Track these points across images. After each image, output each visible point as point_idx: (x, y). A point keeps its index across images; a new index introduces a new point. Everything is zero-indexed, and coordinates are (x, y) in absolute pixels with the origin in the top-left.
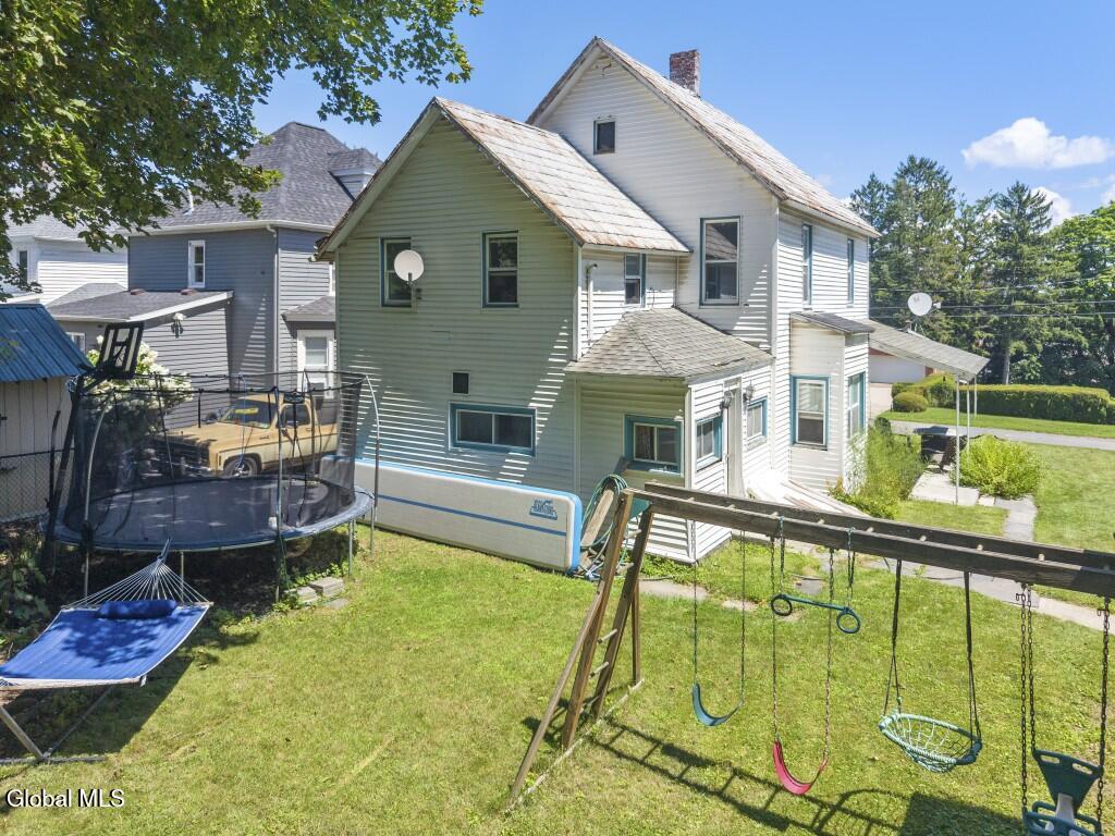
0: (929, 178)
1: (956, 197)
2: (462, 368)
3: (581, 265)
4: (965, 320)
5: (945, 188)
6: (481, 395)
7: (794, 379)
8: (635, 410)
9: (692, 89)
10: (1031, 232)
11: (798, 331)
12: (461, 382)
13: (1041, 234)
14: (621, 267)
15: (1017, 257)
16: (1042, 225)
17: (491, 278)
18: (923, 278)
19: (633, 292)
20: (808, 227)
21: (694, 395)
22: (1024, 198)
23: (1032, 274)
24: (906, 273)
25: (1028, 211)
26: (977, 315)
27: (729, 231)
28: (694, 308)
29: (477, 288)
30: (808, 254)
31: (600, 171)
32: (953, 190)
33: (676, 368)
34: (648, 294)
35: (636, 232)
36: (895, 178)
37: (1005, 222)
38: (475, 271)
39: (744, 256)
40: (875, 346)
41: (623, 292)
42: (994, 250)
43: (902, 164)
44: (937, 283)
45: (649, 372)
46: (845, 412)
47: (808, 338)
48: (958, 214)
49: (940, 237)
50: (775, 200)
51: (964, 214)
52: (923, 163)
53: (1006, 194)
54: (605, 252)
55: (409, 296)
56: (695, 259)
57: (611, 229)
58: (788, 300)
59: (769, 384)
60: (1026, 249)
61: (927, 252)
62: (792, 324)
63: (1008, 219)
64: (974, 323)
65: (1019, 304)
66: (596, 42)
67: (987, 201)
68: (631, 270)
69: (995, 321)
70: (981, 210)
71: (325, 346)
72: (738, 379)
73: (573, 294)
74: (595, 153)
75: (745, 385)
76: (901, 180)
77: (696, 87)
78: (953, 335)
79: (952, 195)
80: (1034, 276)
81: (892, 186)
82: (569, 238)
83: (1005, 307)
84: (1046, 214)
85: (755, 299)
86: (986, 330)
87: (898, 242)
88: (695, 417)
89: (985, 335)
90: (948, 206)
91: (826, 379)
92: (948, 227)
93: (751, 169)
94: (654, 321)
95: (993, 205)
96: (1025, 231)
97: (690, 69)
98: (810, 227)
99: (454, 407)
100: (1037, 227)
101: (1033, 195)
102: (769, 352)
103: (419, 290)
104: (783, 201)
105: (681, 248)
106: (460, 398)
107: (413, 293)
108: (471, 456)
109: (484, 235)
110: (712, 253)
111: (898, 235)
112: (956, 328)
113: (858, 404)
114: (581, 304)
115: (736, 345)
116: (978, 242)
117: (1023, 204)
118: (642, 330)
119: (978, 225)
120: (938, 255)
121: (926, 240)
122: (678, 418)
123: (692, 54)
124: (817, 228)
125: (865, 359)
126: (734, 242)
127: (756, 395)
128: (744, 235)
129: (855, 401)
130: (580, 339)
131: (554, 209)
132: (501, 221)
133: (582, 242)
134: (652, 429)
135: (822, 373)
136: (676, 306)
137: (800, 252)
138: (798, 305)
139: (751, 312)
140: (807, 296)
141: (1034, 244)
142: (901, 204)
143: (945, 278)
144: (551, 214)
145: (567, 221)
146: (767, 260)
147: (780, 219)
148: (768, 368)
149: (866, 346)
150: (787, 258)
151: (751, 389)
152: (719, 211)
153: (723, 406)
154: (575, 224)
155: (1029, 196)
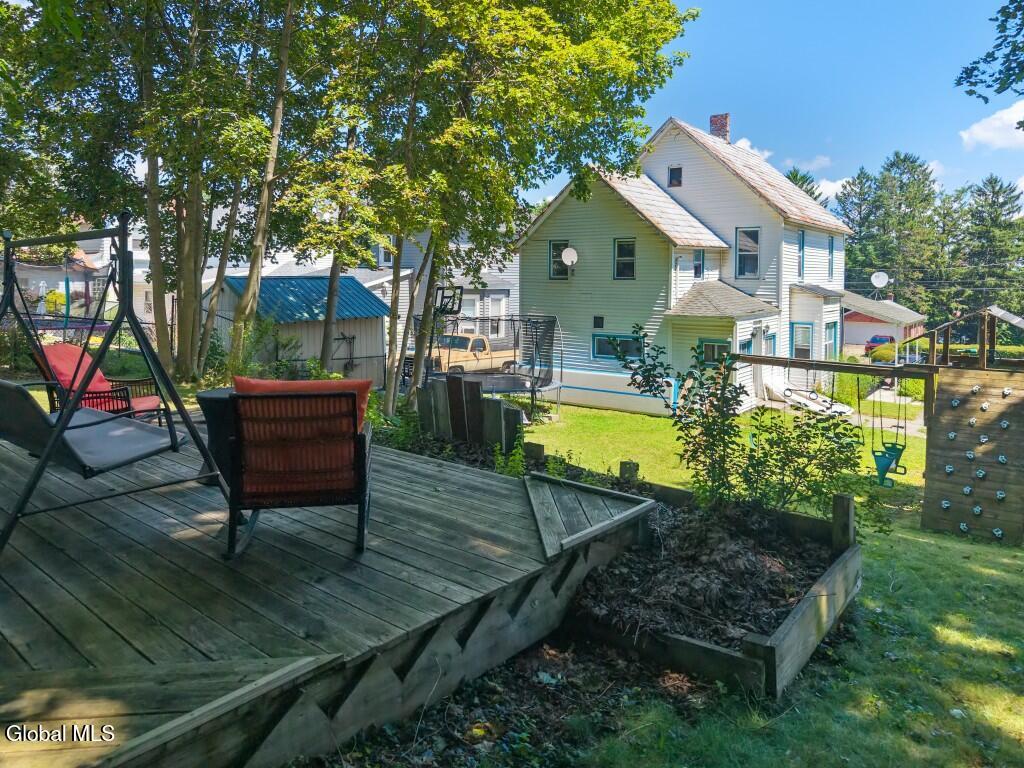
0: (912, 171)
1: (936, 188)
2: (599, 313)
3: (674, 256)
4: (943, 294)
5: (926, 179)
6: (609, 329)
7: (792, 325)
8: (704, 336)
9: (725, 139)
10: (1003, 218)
11: (795, 295)
12: (599, 322)
13: (1013, 219)
14: (692, 257)
15: (991, 240)
16: (1014, 212)
17: (618, 264)
18: (904, 258)
19: (698, 271)
20: (803, 233)
21: (738, 327)
22: (997, 188)
23: (1004, 254)
24: (889, 253)
25: (1001, 200)
26: (953, 289)
27: (754, 235)
28: (732, 281)
29: (610, 269)
30: (801, 248)
31: (672, 197)
32: (934, 181)
33: (728, 313)
34: (706, 272)
35: (700, 236)
36: (882, 170)
37: (980, 208)
38: (609, 259)
39: (763, 250)
40: (845, 306)
41: (693, 271)
42: (970, 233)
43: (888, 159)
44: (916, 261)
45: (713, 314)
46: (824, 344)
47: (801, 299)
48: (938, 203)
49: (921, 222)
50: (782, 218)
51: (943, 201)
52: (906, 158)
53: (981, 185)
54: (687, 249)
55: (566, 274)
56: (733, 250)
57: (687, 236)
58: (789, 277)
59: (778, 325)
60: (997, 232)
61: (909, 234)
62: (791, 291)
63: (982, 206)
64: (950, 297)
65: (991, 281)
66: (671, 120)
67: (963, 191)
68: (697, 258)
69: (970, 296)
70: (958, 198)
71: (474, 305)
72: (760, 321)
73: (668, 273)
74: (669, 186)
75: (764, 325)
76: (886, 173)
77: (728, 138)
78: (931, 306)
79: (932, 186)
80: (1007, 256)
81: (878, 176)
82: (668, 242)
83: (978, 283)
84: (1017, 203)
85: (769, 276)
86: (961, 303)
87: (883, 226)
88: (739, 339)
89: (960, 307)
90: (929, 195)
91: (811, 324)
92: (929, 213)
93: (768, 200)
94: (710, 287)
95: (969, 194)
96: (997, 217)
97: (724, 126)
98: (803, 232)
99: (594, 336)
100: (1008, 214)
101: (1005, 185)
102: (777, 307)
103: (573, 270)
104: (786, 219)
105: (725, 245)
106: (598, 331)
107: (569, 272)
108: (605, 363)
109: (615, 240)
110: (742, 247)
111: (883, 221)
112: (934, 300)
113: (832, 341)
114: (673, 278)
115: (758, 302)
116: (955, 226)
117: (996, 194)
118: (705, 293)
119: (956, 212)
120: (919, 238)
121: (908, 225)
122: (729, 339)
123: (725, 116)
124: (807, 232)
125: (838, 314)
126: (757, 242)
127: (770, 332)
128: (762, 238)
129: (830, 339)
130: (673, 297)
131: (659, 226)
132: (624, 233)
133: (675, 245)
134: (713, 346)
135: (809, 320)
136: (720, 280)
137: (796, 247)
138: (796, 280)
139: (767, 283)
140: (800, 274)
141: (1005, 228)
142: (885, 193)
143: (925, 257)
144: (657, 228)
145: (666, 233)
146: (777, 254)
147: (785, 229)
148: (777, 316)
149: (838, 305)
150: (789, 252)
151: (767, 327)
152: (748, 224)
153: (753, 335)
154: (671, 235)
155: (1001, 187)
